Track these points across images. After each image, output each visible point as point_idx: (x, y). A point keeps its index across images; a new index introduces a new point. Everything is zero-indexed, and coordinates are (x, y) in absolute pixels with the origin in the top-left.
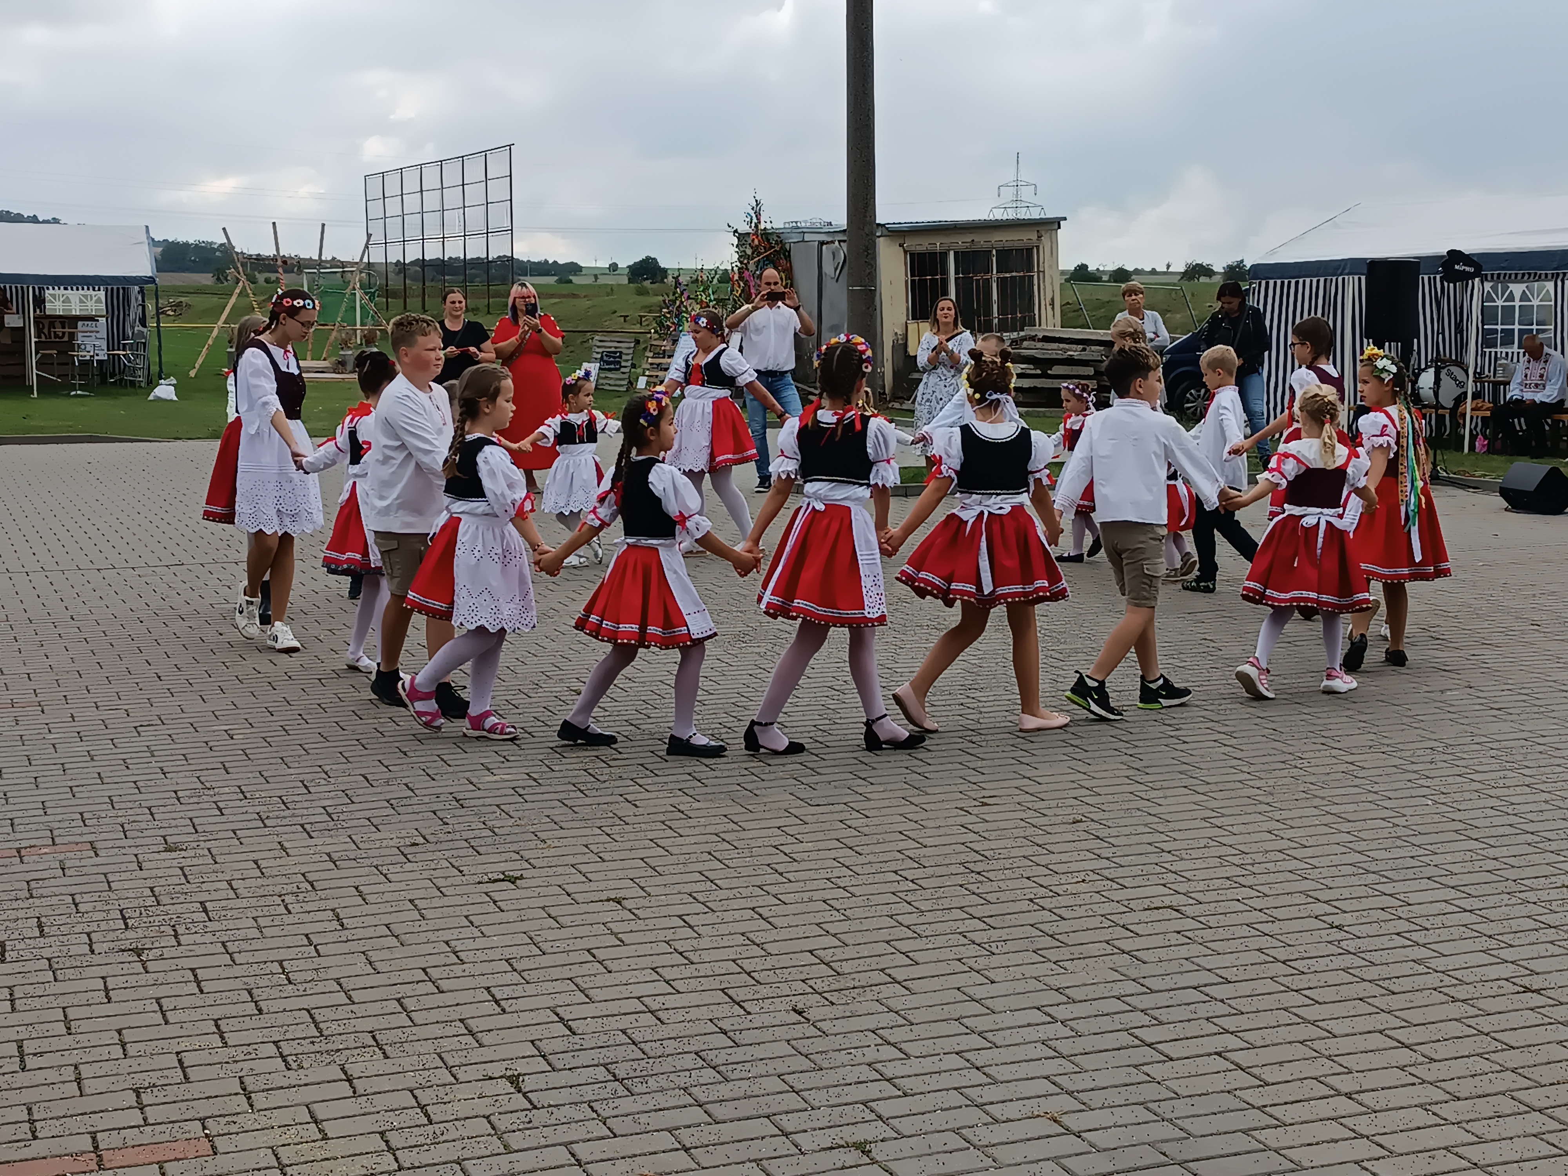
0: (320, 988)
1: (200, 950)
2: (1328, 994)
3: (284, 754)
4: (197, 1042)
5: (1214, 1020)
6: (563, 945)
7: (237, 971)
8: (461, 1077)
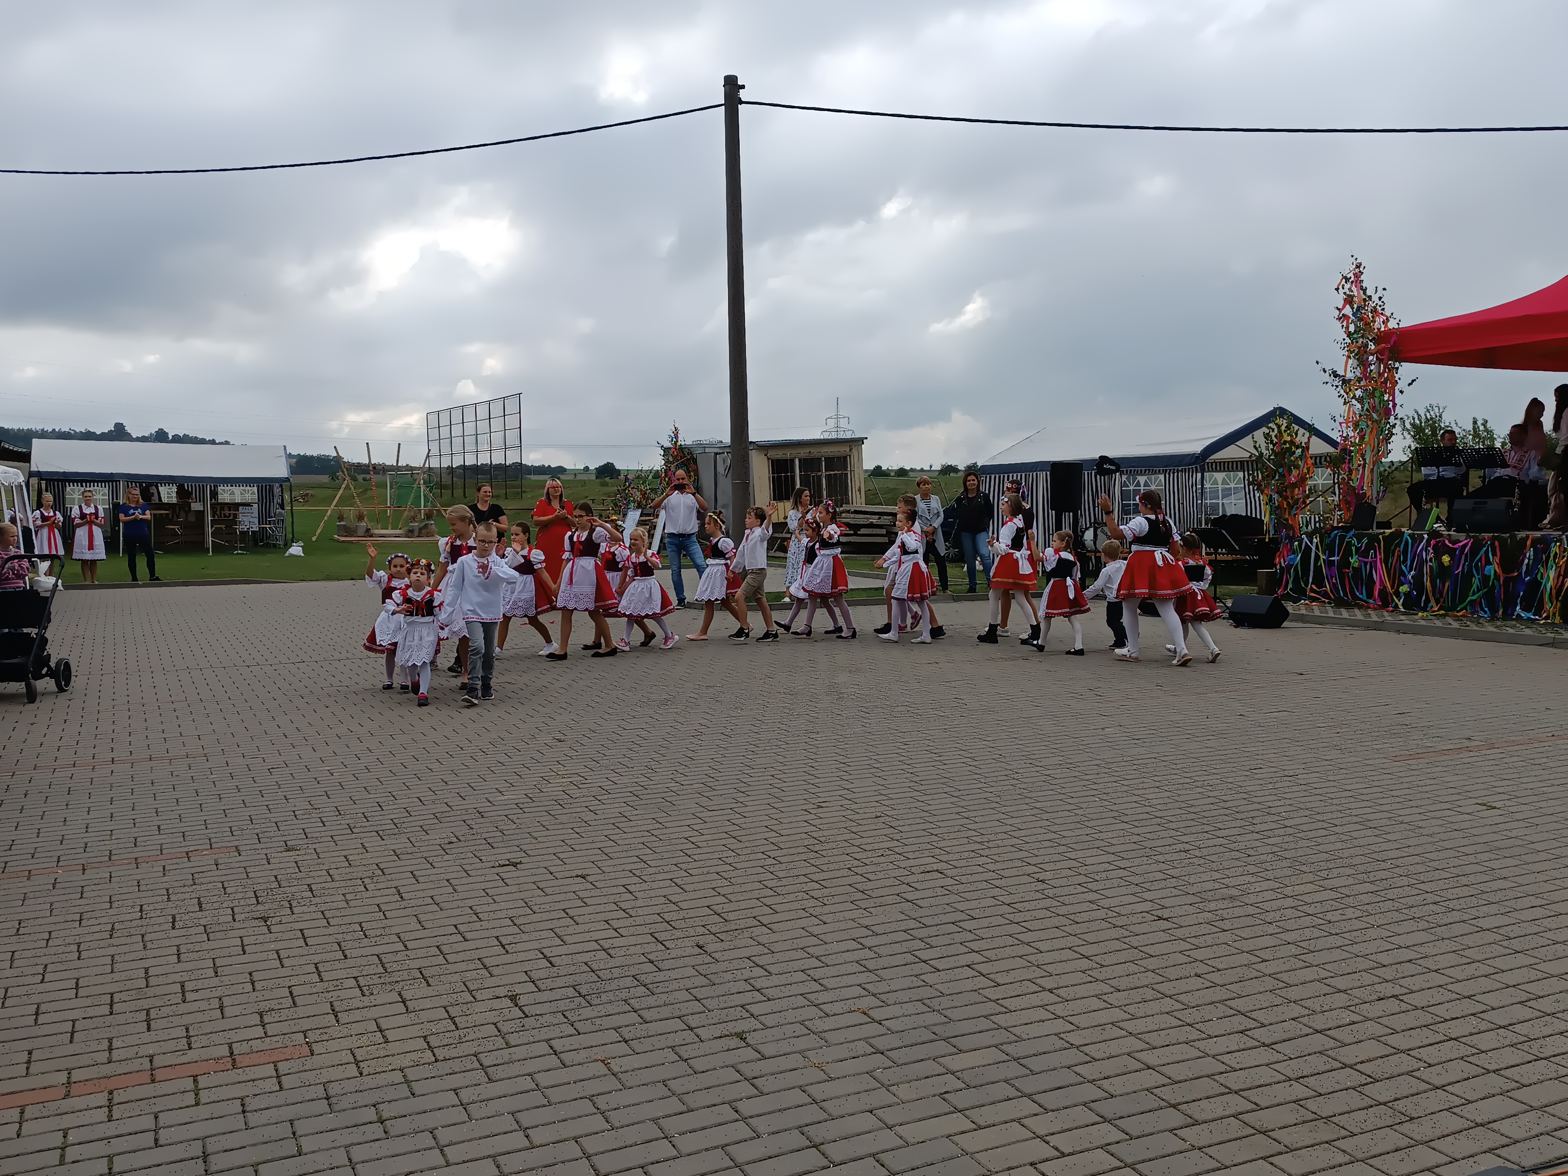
0: (386, 940)
1: (306, 917)
2: (1037, 925)
3: (367, 785)
4: (303, 979)
5: (966, 944)
6: (547, 907)
7: (331, 930)
8: (479, 997)
